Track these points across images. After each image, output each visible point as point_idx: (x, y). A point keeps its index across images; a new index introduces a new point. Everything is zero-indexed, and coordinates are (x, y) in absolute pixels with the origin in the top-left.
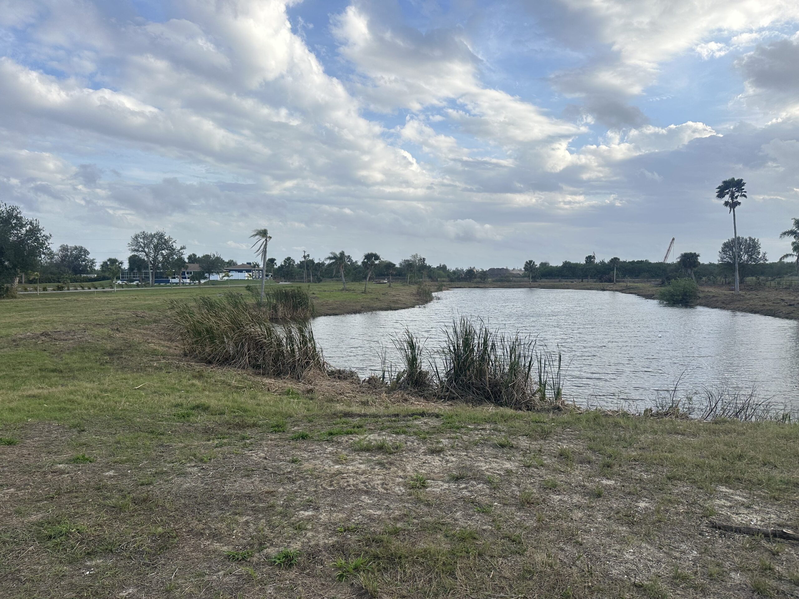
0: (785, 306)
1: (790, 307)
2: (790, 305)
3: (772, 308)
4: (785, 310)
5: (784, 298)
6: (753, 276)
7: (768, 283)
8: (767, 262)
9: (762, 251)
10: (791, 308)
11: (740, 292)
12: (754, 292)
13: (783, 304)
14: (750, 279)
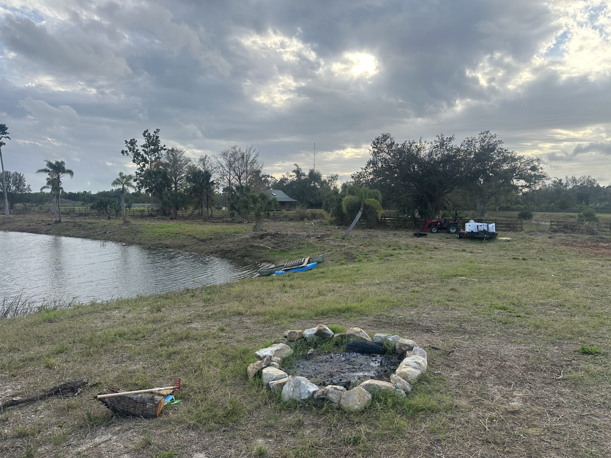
0: (44, 225)
1: (48, 226)
2: (49, 224)
3: (36, 227)
4: (45, 228)
5: (44, 219)
6: (21, 203)
7: (33, 208)
8: (31, 192)
9: (26, 183)
10: (50, 227)
11: (10, 216)
12: (22, 215)
13: (43, 223)
14: (19, 205)
